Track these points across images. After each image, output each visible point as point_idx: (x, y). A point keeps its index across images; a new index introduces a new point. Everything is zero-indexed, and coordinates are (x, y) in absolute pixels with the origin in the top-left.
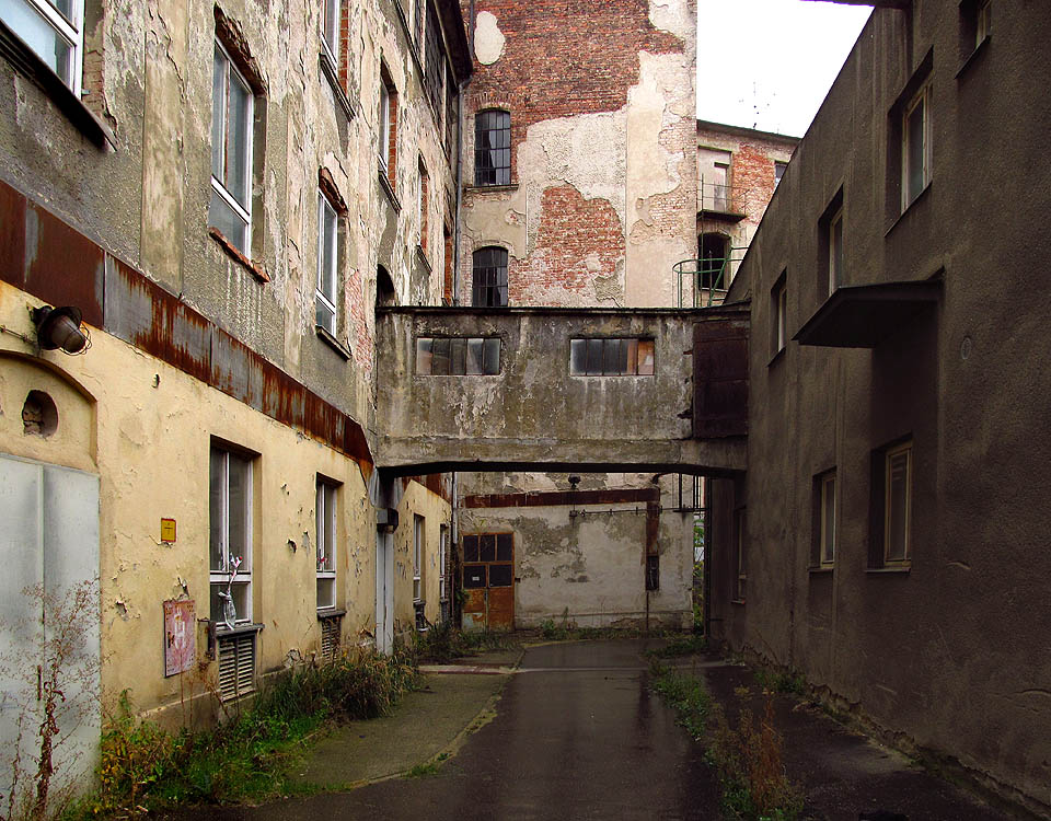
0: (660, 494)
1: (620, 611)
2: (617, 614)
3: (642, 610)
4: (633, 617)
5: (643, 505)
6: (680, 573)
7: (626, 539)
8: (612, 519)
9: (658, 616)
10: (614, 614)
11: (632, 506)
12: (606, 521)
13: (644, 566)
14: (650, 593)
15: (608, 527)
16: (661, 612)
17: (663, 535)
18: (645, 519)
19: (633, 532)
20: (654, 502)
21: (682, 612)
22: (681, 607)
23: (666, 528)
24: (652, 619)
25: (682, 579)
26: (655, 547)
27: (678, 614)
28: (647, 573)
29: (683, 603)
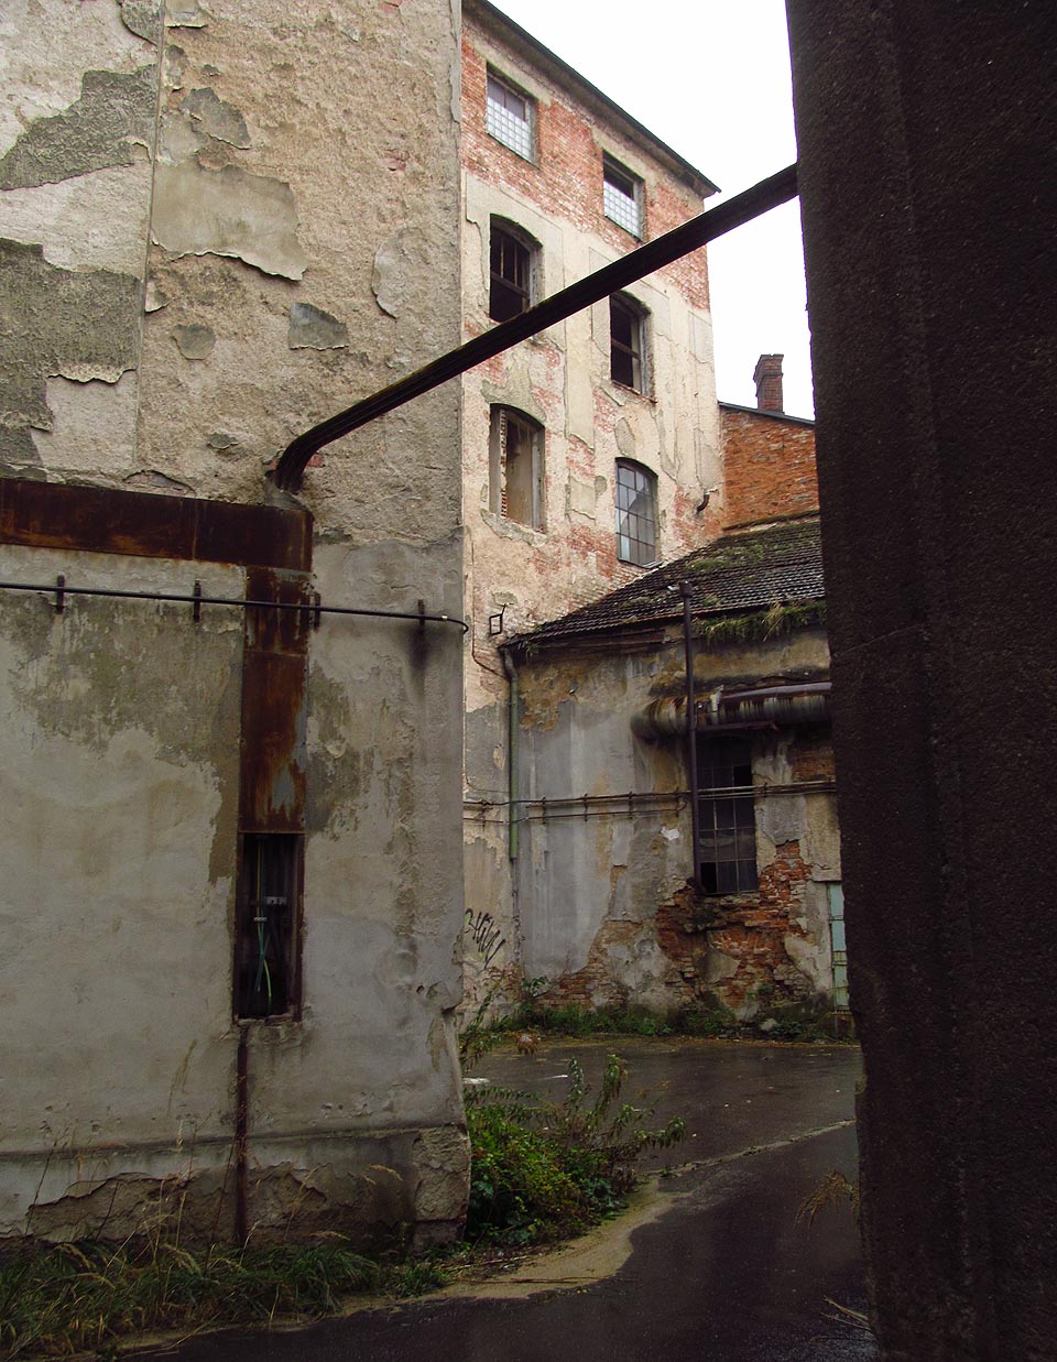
0: (310, 541)
1: (85, 1138)
2: (69, 1155)
3: (212, 1128)
4: (164, 1169)
5: (228, 581)
6: (404, 932)
7: (133, 739)
8: (60, 627)
9: (297, 1160)
10: (48, 1158)
11: (173, 577)
12: (32, 637)
13: (226, 884)
14: (257, 1034)
15: (37, 673)
16: (315, 1137)
17: (329, 733)
18: (233, 645)
19: (174, 706)
20: (282, 574)
21: (410, 1132)
22: (412, 1106)
23: (336, 705)
24: (272, 1176)
25: (410, 959)
26: (281, 793)
27: (395, 1140)
28: (243, 926)
29: (415, 1082)
